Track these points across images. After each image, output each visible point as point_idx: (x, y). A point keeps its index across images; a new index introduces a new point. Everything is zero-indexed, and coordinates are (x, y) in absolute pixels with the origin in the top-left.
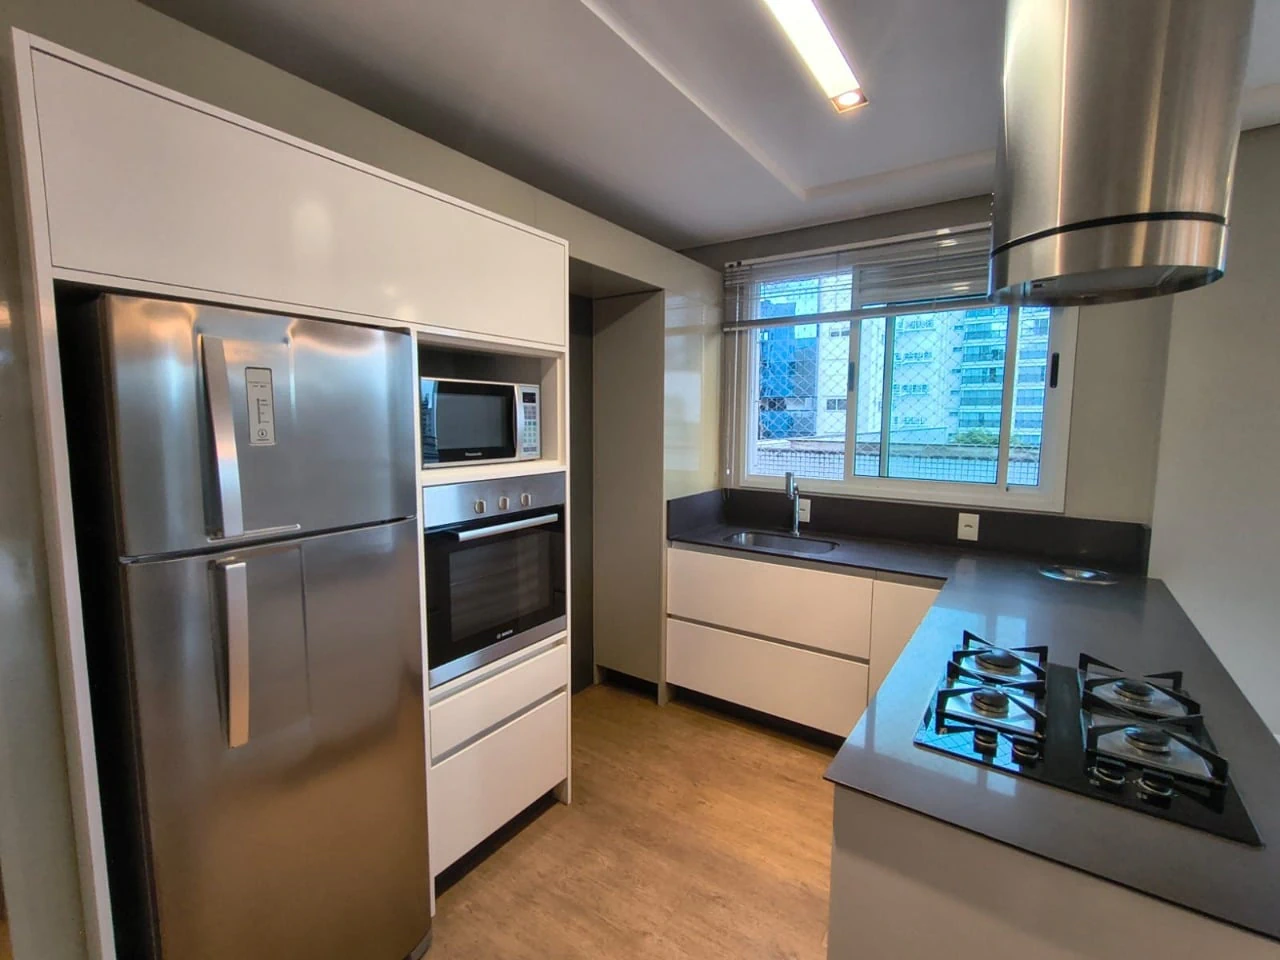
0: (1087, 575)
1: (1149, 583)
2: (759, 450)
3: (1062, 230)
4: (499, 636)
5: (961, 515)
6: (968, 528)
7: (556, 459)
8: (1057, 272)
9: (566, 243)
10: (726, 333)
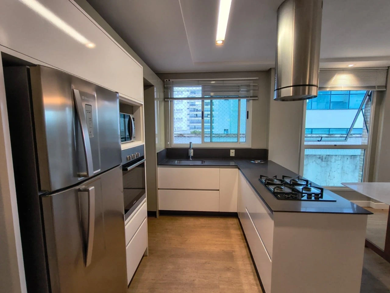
0: (259, 161)
1: (269, 162)
2: (175, 137)
3: (292, 86)
4: (133, 203)
5: (231, 150)
6: (232, 153)
7: (141, 140)
8: (291, 95)
9: (142, 67)
10: (166, 101)
